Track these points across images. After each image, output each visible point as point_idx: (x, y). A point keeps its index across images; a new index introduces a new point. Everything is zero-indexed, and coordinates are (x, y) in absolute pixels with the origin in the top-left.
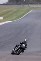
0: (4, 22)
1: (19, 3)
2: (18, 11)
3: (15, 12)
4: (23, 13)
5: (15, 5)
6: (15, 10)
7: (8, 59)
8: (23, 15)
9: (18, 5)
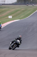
0: (13, 20)
1: (27, 3)
2: (26, 10)
3: (23, 11)
4: (30, 12)
5: (23, 4)
6: (23, 9)
7: (16, 56)
8: (31, 14)
9: (25, 4)
